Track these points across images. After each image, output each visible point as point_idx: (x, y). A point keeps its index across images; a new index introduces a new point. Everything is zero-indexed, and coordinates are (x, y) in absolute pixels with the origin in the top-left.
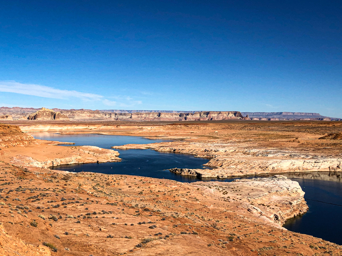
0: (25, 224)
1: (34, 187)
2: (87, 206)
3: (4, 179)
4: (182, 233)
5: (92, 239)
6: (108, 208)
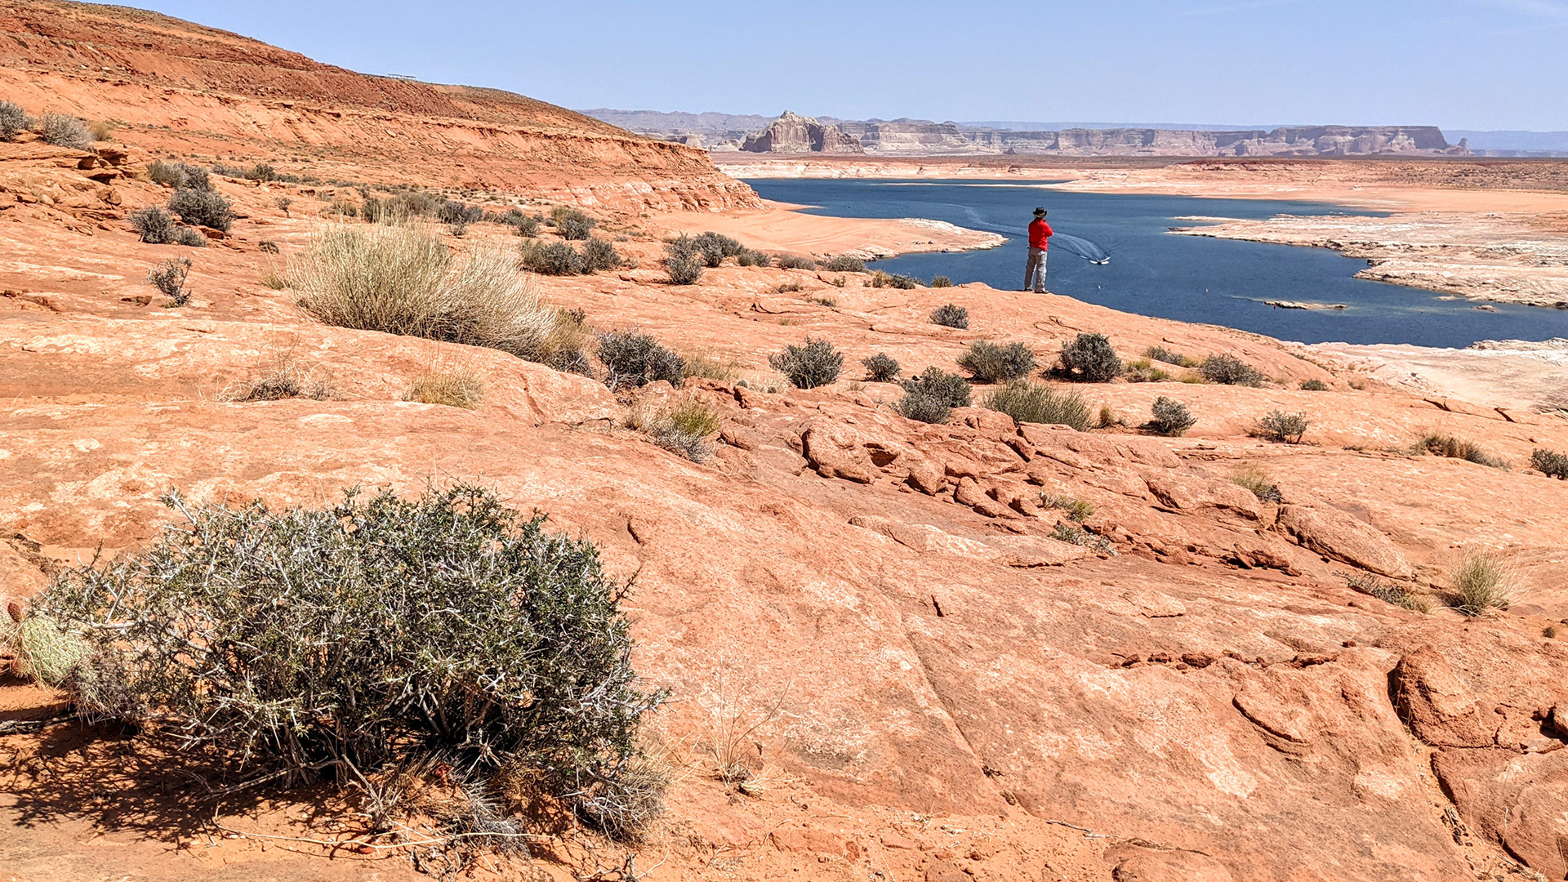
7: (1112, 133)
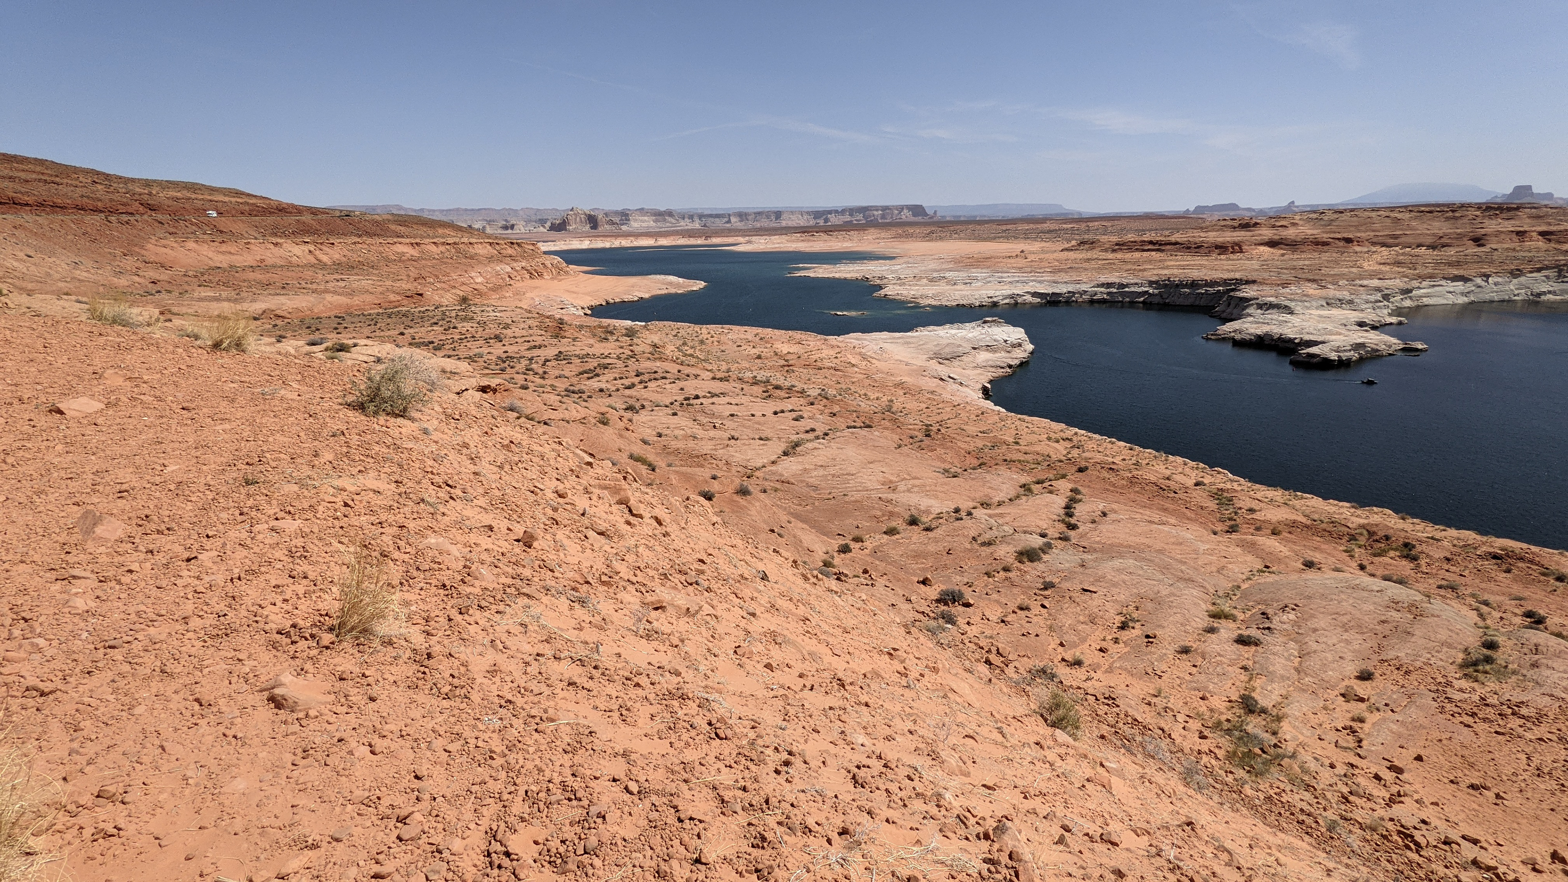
0: (589, 422)
1: (584, 352)
2: (681, 384)
3: (530, 339)
4: (848, 427)
5: (703, 443)
6: (717, 387)
7: (760, 213)
